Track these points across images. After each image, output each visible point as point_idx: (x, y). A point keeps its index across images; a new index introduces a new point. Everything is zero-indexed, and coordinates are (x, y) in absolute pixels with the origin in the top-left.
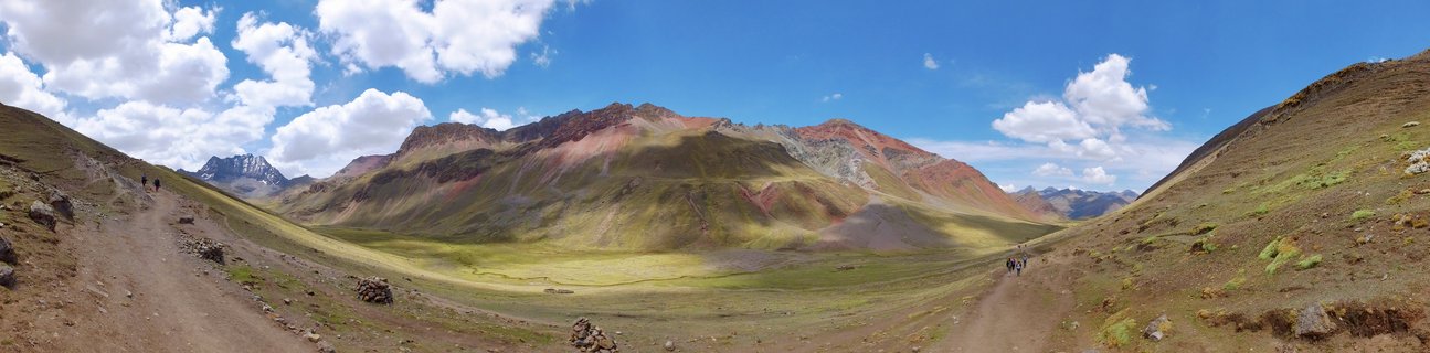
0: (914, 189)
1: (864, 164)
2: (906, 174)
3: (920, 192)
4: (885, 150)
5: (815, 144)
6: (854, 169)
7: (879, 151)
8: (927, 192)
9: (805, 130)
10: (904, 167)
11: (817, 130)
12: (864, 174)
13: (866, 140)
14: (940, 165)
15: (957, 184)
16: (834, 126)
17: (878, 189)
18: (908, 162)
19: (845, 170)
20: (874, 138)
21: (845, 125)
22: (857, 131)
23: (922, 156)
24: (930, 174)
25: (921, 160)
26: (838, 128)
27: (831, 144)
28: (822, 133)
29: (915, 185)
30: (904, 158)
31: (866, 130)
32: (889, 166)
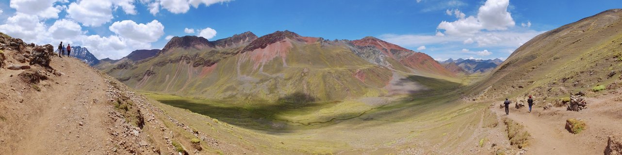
0: (406, 67)
1: (386, 58)
2: (402, 61)
3: (409, 68)
4: (391, 50)
5: (361, 48)
6: (382, 60)
7: (388, 51)
8: (411, 68)
9: (356, 41)
10: (400, 57)
11: (361, 41)
12: (387, 62)
13: (383, 46)
14: (414, 55)
15: (422, 63)
16: (368, 40)
17: (394, 68)
18: (401, 55)
19: (378, 61)
20: (386, 45)
21: (373, 39)
22: (378, 42)
23: (406, 51)
24: (411, 59)
25: (406, 54)
26: (370, 41)
27: (369, 48)
28: (363, 43)
29: (406, 65)
30: (399, 53)
31: (382, 41)
32: (394, 57)
